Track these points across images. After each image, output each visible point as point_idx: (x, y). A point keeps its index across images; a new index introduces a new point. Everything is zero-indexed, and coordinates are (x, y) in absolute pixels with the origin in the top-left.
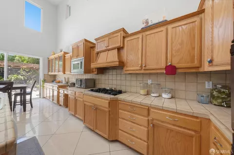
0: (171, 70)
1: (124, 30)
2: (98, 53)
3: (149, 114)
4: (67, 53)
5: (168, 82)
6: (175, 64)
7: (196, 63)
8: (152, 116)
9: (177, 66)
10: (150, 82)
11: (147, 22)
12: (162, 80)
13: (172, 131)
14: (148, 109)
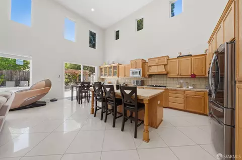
0: (193, 76)
1: (168, 56)
2: (150, 66)
3: (184, 93)
4: (121, 65)
5: (192, 82)
6: (195, 74)
7: (204, 74)
8: (186, 93)
9: (196, 74)
10: (182, 81)
11: (181, 53)
12: (188, 80)
13: (194, 97)
14: (184, 91)
